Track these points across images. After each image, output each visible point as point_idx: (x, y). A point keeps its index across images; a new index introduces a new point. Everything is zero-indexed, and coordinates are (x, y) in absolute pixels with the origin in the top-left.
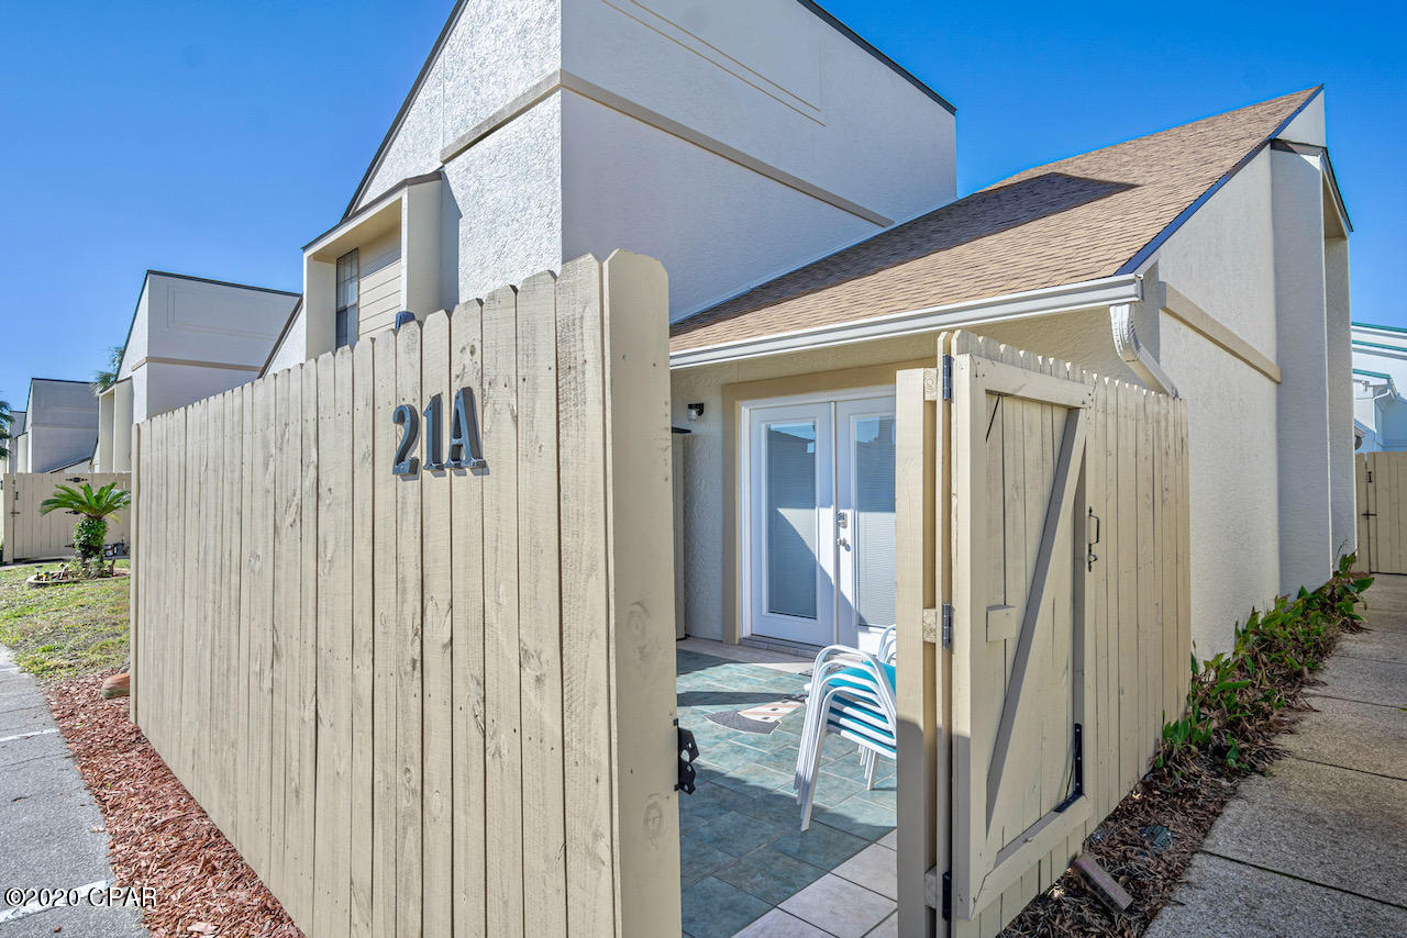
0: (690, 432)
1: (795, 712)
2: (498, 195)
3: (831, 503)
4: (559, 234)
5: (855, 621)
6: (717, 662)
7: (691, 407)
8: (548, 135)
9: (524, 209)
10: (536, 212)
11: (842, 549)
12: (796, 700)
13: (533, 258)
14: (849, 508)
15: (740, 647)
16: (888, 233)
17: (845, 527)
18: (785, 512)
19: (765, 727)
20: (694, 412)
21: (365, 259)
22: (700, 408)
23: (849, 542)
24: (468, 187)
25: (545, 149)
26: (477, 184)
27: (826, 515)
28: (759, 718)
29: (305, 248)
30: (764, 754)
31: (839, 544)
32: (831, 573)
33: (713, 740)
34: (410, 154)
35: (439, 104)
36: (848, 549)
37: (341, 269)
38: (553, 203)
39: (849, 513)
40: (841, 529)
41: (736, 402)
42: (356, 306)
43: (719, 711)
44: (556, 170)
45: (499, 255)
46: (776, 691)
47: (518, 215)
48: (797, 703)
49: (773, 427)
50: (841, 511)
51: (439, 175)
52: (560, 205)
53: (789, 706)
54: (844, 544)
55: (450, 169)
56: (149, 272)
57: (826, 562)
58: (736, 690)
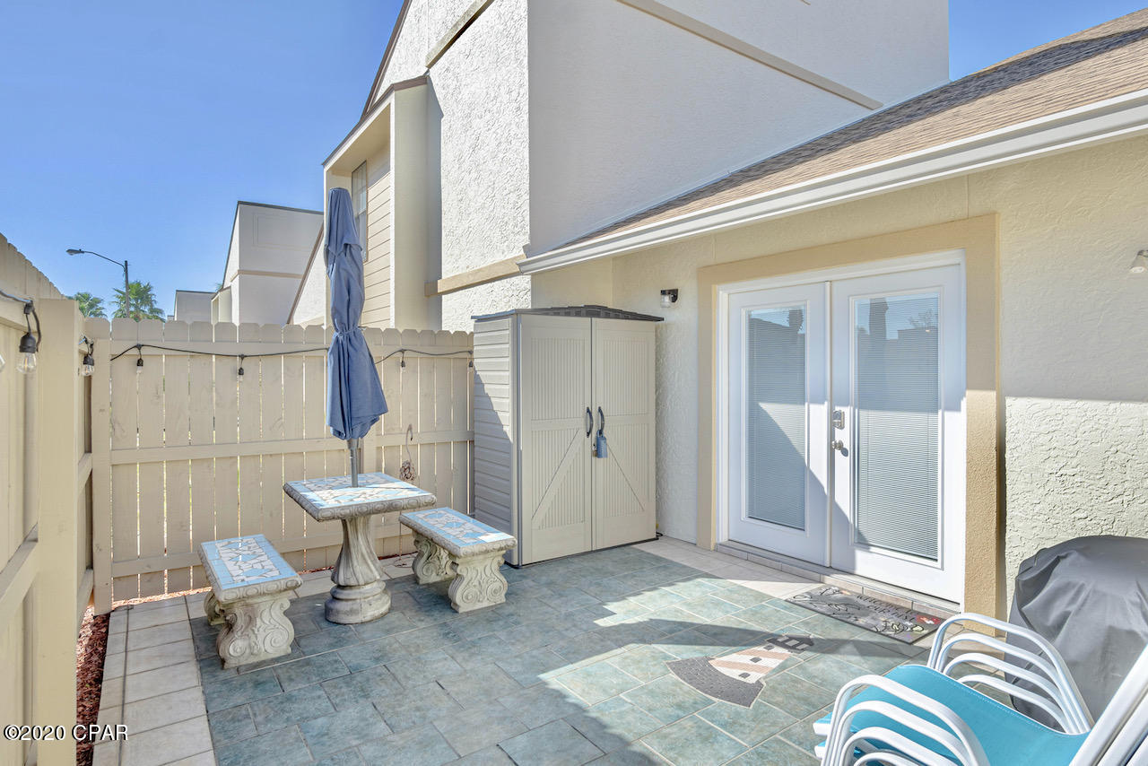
0: (661, 319)
1: (782, 667)
2: (473, 89)
3: (826, 399)
4: (526, 117)
5: (852, 538)
6: (689, 574)
7: (663, 293)
8: (516, 18)
9: (496, 98)
10: (505, 98)
11: (838, 453)
12: (783, 645)
13: (503, 146)
14: (846, 404)
15: (717, 554)
16: (878, 116)
17: (842, 427)
18: (767, 407)
19: (742, 693)
20: (667, 299)
21: (372, 170)
22: (674, 295)
23: (847, 445)
24: (448, 87)
25: (513, 31)
26: (455, 82)
27: (818, 414)
28: (734, 674)
29: (324, 164)
30: (742, 749)
31: (834, 447)
32: (824, 480)
33: (673, 711)
34: (403, 66)
35: (425, 13)
36: (845, 453)
37: (355, 180)
38: (521, 86)
39: (847, 411)
40: (837, 430)
41: (713, 286)
42: (365, 212)
43: (685, 656)
44: (523, 52)
45: (474, 148)
46: (757, 627)
47: (490, 105)
48: (785, 651)
49: (756, 313)
50: (837, 409)
51: (424, 80)
52: (527, 87)
53: (776, 656)
54: (840, 446)
55: (434, 74)
56: (240, 203)
57: (819, 468)
58: (708, 621)
